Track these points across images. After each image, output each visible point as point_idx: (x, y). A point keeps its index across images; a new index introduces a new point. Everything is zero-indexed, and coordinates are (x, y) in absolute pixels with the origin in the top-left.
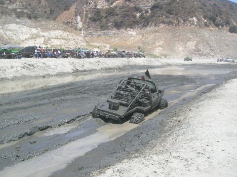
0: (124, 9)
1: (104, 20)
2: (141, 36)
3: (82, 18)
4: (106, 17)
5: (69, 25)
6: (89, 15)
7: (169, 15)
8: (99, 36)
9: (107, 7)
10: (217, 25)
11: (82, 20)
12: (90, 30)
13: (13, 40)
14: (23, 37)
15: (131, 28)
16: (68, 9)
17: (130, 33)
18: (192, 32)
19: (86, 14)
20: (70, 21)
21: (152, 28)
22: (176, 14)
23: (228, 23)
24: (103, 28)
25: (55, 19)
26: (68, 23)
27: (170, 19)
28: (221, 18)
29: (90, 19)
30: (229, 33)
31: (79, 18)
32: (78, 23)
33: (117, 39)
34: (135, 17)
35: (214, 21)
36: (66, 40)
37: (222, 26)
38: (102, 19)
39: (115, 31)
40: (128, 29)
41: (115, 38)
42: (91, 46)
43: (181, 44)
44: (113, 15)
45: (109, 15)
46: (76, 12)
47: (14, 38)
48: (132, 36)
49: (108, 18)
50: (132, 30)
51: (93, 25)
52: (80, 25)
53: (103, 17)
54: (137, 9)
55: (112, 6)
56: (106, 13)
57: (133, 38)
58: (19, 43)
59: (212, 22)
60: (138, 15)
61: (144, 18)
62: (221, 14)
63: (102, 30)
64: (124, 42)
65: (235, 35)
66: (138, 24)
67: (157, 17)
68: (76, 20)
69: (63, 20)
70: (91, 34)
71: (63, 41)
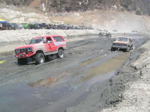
1: (59, 6)
2: (83, 16)
3: (45, 5)
4: (60, 5)
5: (38, 9)
6: (50, 3)
7: (100, 4)
8: (56, 16)
10: (129, 10)
11: (45, 6)
12: (51, 12)
13: (6, 18)
14: (11, 17)
15: (76, 11)
17: (76, 14)
18: (114, 14)
19: (48, 2)
20: (38, 6)
21: (89, 12)
22: (104, 3)
23: (135, 9)
24: (58, 11)
25: (28, 5)
27: (100, 6)
28: (131, 6)
29: (50, 5)
30: (135, 15)
31: (43, 5)
32: (43, 8)
33: (67, 18)
34: (78, 4)
35: (127, 7)
36: (38, 18)
37: (132, 11)
38: (58, 6)
39: (66, 13)
40: (75, 12)
41: (66, 17)
42: (54, 22)
43: (108, 21)
44: (65, 3)
45: (62, 3)
46: (41, 1)
48: (77, 16)
49: (62, 5)
50: (77, 12)
51: (53, 9)
52: (44, 9)
53: (58, 4)
56: (60, 2)
57: (78, 18)
58: (9, 21)
59: (126, 8)
60: (80, 3)
61: (84, 5)
62: (131, 4)
64: (72, 20)
65: (139, 16)
66: (80, 9)
67: (92, 4)
68: (42, 6)
69: (34, 6)
70: (51, 15)
71: (36, 19)
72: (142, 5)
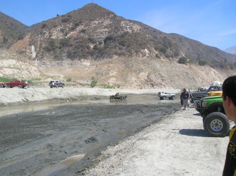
0: (78, 41)
1: (58, 51)
2: (94, 67)
3: (36, 48)
4: (60, 48)
5: (23, 54)
6: (44, 45)
7: (122, 47)
9: (61, 37)
10: (167, 57)
11: (36, 50)
12: (44, 60)
15: (85, 58)
16: (22, 38)
17: (84, 63)
18: (144, 62)
19: (41, 44)
20: (24, 50)
22: (128, 46)
23: (176, 55)
24: (56, 58)
25: (8, 48)
26: (21, 53)
27: (122, 51)
28: (171, 50)
29: (44, 49)
30: (178, 64)
31: (33, 47)
32: (32, 53)
34: (88, 48)
35: (164, 52)
36: (19, 69)
37: (172, 57)
38: (57, 49)
39: (69, 61)
40: (82, 60)
41: (69, 68)
42: (45, 76)
43: (134, 74)
44: (67, 46)
45: (63, 45)
46: (30, 42)
48: (86, 66)
49: (62, 48)
50: (86, 60)
51: (47, 54)
52: (34, 55)
53: (57, 47)
54: (91, 40)
55: (66, 37)
56: (61, 44)
57: (87, 69)
59: (163, 54)
60: (92, 46)
61: (98, 49)
62: (171, 46)
63: (56, 60)
64: (78, 72)
65: (184, 65)
66: (92, 55)
67: (110, 48)
68: (30, 49)
69: (17, 49)
70: (44, 64)
71: (16, 70)
72: (188, 49)
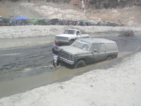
3: (84, 2)
4: (99, 2)
5: (77, 6)
6: (89, 0)
8: (94, 13)
11: (84, 3)
12: (89, 9)
13: (45, 14)
14: (50, 13)
15: (114, 8)
17: (113, 11)
20: (77, 3)
21: (127, 8)
24: (97, 8)
25: (68, 3)
26: (76, 5)
29: (89, 2)
31: (83, 2)
32: (82, 5)
33: (105, 15)
34: (117, 1)
36: (75, 15)
39: (104, 10)
41: (104, 14)
42: (90, 18)
47: (45, 13)
48: (115, 13)
49: (100, 2)
51: (91, 6)
52: (83, 6)
53: (97, 1)
57: (115, 14)
58: (47, 17)
61: (123, 2)
64: (110, 17)
66: (119, 6)
67: (131, 1)
68: (81, 3)
69: (73, 3)
70: (90, 12)
71: (73, 15)
